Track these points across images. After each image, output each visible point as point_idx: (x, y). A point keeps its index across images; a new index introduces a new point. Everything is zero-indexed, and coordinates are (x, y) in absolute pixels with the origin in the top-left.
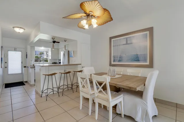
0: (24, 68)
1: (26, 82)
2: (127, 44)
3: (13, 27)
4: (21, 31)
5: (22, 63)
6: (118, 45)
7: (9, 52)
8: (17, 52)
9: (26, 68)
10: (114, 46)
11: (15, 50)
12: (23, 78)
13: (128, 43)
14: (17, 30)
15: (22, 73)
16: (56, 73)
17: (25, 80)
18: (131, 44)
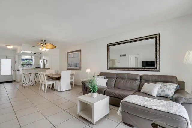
0: (13, 71)
1: (15, 81)
2: (73, 57)
3: (6, 46)
4: (11, 47)
5: (12, 67)
6: (70, 57)
7: (2, 59)
8: (8, 59)
9: (15, 71)
11: (7, 58)
12: (12, 78)
14: (9, 47)
15: (11, 75)
16: (31, 73)
17: (14, 80)
18: (75, 57)
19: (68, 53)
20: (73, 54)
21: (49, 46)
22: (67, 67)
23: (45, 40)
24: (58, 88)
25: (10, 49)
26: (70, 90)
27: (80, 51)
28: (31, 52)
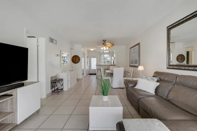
4: (93, 49)
11: (94, 57)
18: (135, 52)
19: (131, 48)
20: (134, 49)
21: (109, 44)
23: (105, 40)
25: (92, 51)
26: (123, 88)
27: (139, 44)
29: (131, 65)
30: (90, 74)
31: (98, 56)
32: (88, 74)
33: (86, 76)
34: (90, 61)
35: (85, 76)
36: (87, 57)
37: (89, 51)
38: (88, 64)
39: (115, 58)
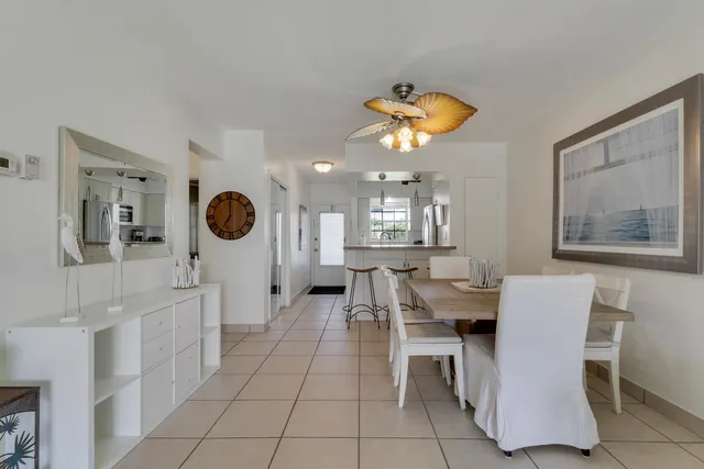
2: (607, 165)
3: (313, 164)
4: (327, 168)
5: (344, 240)
6: (579, 174)
10: (566, 179)
13: (612, 160)
14: (319, 168)
16: (375, 269)
18: (621, 162)
20: (605, 141)
22: (555, 241)
24: (477, 396)
25: (324, 176)
26: (586, 453)
28: (380, 177)
29: (562, 246)
30: (317, 290)
31: (354, 201)
32: (302, 293)
33: (294, 302)
34: (315, 226)
35: (288, 303)
36: (302, 208)
37: (309, 180)
38: (305, 242)
39: (444, 208)
